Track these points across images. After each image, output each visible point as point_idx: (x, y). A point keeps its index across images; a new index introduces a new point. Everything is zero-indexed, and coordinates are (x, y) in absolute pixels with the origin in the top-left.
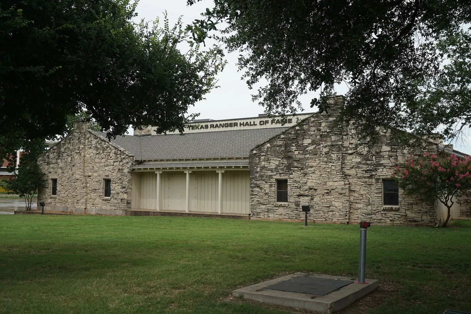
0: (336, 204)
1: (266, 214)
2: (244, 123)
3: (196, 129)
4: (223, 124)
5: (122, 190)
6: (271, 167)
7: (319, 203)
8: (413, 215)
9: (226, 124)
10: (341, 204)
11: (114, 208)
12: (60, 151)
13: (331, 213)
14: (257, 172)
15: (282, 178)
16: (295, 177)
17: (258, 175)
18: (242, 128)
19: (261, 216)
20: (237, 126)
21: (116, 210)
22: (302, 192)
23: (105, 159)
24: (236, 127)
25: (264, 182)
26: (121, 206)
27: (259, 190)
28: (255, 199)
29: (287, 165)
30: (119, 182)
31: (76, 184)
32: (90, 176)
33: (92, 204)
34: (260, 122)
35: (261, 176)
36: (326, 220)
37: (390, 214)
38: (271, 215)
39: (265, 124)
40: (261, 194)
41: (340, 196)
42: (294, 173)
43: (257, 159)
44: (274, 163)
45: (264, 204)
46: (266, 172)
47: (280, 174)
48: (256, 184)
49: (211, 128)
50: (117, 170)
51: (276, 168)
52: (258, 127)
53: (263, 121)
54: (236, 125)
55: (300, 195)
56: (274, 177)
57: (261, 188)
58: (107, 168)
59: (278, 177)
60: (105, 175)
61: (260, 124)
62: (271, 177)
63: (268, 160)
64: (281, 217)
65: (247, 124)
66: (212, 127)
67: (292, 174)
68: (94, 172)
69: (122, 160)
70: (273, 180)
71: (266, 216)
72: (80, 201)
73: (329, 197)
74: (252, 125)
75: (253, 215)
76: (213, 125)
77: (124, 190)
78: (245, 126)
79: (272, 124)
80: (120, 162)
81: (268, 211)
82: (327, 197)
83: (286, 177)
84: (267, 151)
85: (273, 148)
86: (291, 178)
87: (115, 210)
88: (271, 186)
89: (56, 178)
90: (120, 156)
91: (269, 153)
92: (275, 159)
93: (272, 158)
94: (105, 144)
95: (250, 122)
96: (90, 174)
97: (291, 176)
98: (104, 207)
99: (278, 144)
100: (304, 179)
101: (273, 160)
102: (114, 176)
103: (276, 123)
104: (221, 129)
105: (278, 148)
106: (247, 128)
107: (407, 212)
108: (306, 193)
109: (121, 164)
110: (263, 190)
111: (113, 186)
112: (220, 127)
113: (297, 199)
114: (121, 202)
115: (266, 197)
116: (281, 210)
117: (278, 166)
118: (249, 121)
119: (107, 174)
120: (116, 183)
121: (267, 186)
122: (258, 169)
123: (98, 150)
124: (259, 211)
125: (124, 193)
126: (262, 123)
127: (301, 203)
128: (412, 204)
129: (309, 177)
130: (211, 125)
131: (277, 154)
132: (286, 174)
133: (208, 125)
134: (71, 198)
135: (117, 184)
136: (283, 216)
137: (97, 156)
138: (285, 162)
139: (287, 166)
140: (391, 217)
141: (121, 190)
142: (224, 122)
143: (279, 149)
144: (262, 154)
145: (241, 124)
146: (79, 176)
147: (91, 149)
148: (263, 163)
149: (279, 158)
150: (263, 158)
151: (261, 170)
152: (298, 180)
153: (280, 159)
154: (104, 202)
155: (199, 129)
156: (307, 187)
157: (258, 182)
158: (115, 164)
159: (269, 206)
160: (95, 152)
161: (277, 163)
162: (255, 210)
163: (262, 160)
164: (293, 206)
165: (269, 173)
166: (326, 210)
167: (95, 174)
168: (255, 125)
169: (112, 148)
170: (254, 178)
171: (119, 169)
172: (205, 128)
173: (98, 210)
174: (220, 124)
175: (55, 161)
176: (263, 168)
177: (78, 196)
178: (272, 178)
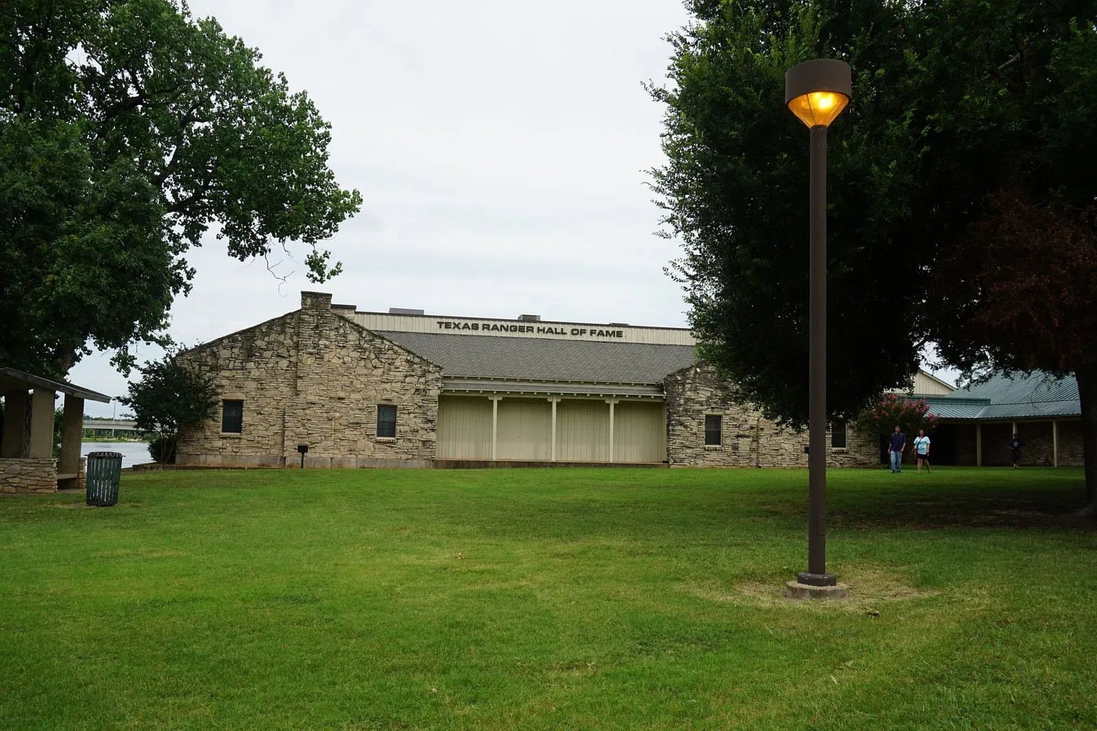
0: (787, 446)
1: (692, 460)
2: (544, 328)
3: (454, 328)
4: (508, 326)
5: (426, 426)
6: (701, 399)
7: (767, 445)
8: (862, 457)
9: (513, 326)
10: (791, 447)
11: (404, 456)
12: (251, 346)
13: (780, 458)
14: (680, 405)
15: (715, 413)
16: (733, 412)
17: (681, 409)
18: (541, 335)
19: (686, 463)
20: (533, 332)
21: (410, 461)
22: (741, 433)
23: (382, 370)
24: (530, 332)
25: (690, 418)
26: (422, 454)
27: (683, 428)
28: (677, 441)
29: (722, 397)
30: (417, 411)
31: (308, 411)
32: (343, 399)
33: (347, 449)
34: (573, 330)
35: (686, 410)
36: (774, 466)
37: (839, 457)
38: (700, 462)
39: (581, 335)
40: (687, 434)
41: (790, 437)
42: (730, 409)
43: (680, 387)
44: (704, 394)
45: (690, 448)
46: (692, 405)
47: (712, 408)
48: (679, 420)
49: (483, 329)
50: (414, 390)
51: (707, 401)
52: (569, 337)
53: (578, 330)
54: (530, 330)
55: (738, 436)
56: (704, 412)
57: (686, 427)
58: (388, 386)
59: (709, 412)
60: (384, 397)
61: (573, 334)
62: (699, 412)
63: (695, 390)
64: (713, 464)
65: (550, 330)
66: (486, 328)
67: (728, 409)
68: (353, 391)
69: (425, 374)
70: (703, 416)
71: (692, 463)
72: (318, 445)
73: (778, 438)
74: (559, 333)
75: (674, 462)
76: (489, 325)
77: (430, 425)
78: (547, 333)
79: (591, 335)
80: (419, 377)
81: (697, 456)
82: (776, 438)
83: (721, 413)
84: (694, 378)
85: (702, 375)
86: (727, 414)
87: (408, 459)
88: (700, 424)
89: (241, 398)
90: (421, 367)
91: (697, 381)
92: (705, 388)
93: (702, 388)
94: (383, 342)
95: (556, 329)
96: (342, 395)
97: (727, 412)
98: (379, 455)
99: (710, 369)
100: (744, 416)
101: (703, 390)
102: (406, 400)
103: (598, 335)
104: (504, 334)
105: (709, 375)
106: (550, 336)
107: (856, 454)
108: (747, 433)
109: (422, 380)
110: (689, 429)
111: (401, 419)
112: (501, 330)
113: (735, 441)
114: (424, 446)
115: (693, 438)
116: (714, 455)
117: (710, 398)
118: (553, 327)
119: (388, 396)
120: (409, 413)
121: (694, 423)
122: (682, 402)
123: (365, 352)
124: (683, 456)
125: (428, 431)
126: (575, 332)
127: (740, 446)
128: (861, 446)
129: (750, 414)
130: (484, 325)
131: (708, 383)
132: (721, 408)
133: (478, 325)
134: (294, 439)
135: (412, 415)
136: (716, 462)
137: (362, 363)
138: (720, 393)
139: (723, 399)
140: (841, 460)
141: (422, 425)
142: (510, 324)
143: (711, 377)
144: (688, 381)
145: (539, 330)
146: (317, 398)
147: (345, 349)
148: (689, 393)
149: (711, 388)
150: (688, 386)
151: (686, 403)
152: (736, 416)
153: (713, 390)
154: (377, 446)
155: (459, 328)
156: (747, 426)
157: (681, 418)
158: (408, 380)
159: (699, 450)
160: (356, 355)
161: (709, 394)
162: (677, 456)
163: (687, 389)
164: (730, 449)
165: (698, 407)
166: (773, 453)
167: (354, 396)
168: (563, 333)
169: (400, 351)
170: (675, 413)
171: (417, 390)
172: (473, 329)
173: (364, 460)
174: (502, 326)
175: (240, 365)
176: (688, 400)
177: (315, 435)
178: (701, 413)
